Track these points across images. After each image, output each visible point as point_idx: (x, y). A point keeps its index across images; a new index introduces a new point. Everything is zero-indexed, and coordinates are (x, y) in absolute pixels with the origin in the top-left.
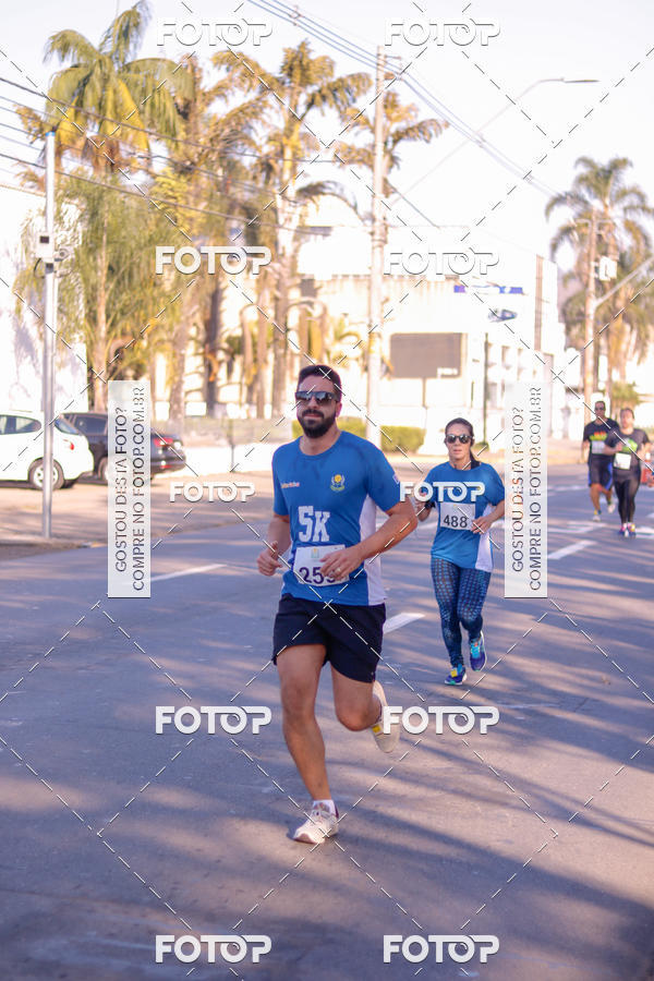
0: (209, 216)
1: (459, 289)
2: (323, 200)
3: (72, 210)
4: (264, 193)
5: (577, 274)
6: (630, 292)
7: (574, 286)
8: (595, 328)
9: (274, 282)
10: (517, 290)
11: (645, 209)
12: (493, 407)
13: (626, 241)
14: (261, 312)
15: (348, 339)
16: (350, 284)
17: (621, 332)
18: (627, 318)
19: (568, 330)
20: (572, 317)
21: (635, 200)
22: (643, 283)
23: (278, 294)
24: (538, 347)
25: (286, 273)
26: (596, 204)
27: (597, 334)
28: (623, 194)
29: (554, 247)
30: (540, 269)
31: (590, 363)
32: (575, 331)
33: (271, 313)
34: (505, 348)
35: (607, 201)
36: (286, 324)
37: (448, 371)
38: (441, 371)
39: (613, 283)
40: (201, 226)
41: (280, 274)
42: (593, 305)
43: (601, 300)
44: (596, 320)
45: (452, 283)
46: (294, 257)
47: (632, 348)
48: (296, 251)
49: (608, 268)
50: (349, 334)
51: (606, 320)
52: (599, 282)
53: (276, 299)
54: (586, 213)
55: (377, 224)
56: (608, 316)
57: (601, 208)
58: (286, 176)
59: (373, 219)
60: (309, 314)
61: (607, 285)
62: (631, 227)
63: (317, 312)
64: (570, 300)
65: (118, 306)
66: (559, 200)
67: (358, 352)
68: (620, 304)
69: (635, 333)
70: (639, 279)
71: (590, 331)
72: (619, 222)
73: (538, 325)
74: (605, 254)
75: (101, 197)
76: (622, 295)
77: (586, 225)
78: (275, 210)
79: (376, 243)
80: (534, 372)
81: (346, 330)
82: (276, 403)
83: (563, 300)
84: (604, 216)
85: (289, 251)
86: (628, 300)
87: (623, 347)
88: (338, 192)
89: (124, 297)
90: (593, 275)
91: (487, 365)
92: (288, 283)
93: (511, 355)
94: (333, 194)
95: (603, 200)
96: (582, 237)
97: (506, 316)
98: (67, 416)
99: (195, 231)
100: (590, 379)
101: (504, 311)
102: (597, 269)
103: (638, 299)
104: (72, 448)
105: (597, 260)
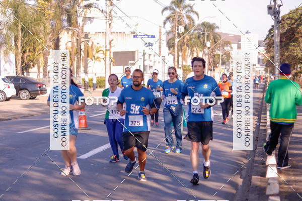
0: (55, 14)
1: (135, 36)
2: (92, 9)
3: (9, 11)
4: (73, 7)
5: (172, 31)
6: (188, 37)
7: (171, 36)
8: (177, 48)
9: (76, 34)
10: (153, 37)
11: (192, 11)
12: (146, 73)
13: (187, 21)
14: (73, 44)
15: (100, 52)
16: (101, 35)
17: (186, 49)
18: (187, 45)
19: (169, 49)
20: (170, 45)
21: (189, 9)
22: (192, 34)
23: (78, 38)
24: (160, 54)
25: (80, 31)
26: (178, 10)
27: (178, 50)
28: (186, 7)
29: (165, 23)
30: (160, 30)
31: (176, 59)
32: (172, 49)
33: (76, 44)
34: (150, 55)
35: (181, 9)
36: (80, 48)
37: (132, 62)
38: (130, 62)
39: (183, 34)
40: (53, 17)
41: (78, 32)
42: (177, 40)
43: (179, 39)
44: (178, 46)
45: (133, 34)
46: (83, 27)
47: (189, 54)
48: (83, 25)
49: (181, 29)
50: (100, 51)
51: (181, 46)
52: (179, 34)
53: (77, 40)
54: (174, 12)
55: (108, 14)
56: (182, 45)
57: (179, 11)
58: (80, 1)
59: (107, 13)
60: (88, 45)
61: (181, 35)
62: (188, 17)
63: (90, 44)
64: (170, 40)
65: (25, 41)
66: (166, 9)
67: (103, 56)
68: (185, 41)
69: (190, 50)
70: (191, 33)
71: (176, 49)
72: (184, 15)
73: (160, 47)
74: (181, 25)
75: (18, 6)
76: (186, 38)
77: (174, 16)
78: (77, 12)
79: (107, 21)
80: (159, 62)
81: (100, 49)
82: (77, 73)
83: (168, 40)
84: (180, 13)
85: (81, 24)
86: (187, 40)
87: (186, 54)
88: (96, 6)
89: (26, 39)
90: (177, 31)
91: (144, 60)
92: (81, 35)
93: (152, 57)
94: (95, 7)
95: (179, 9)
96: (173, 19)
97: (150, 45)
98: (7, 77)
99: (50, 18)
100: (176, 64)
101: (149, 43)
102: (178, 29)
103: (190, 39)
104: (9, 87)
105: (178, 27)
